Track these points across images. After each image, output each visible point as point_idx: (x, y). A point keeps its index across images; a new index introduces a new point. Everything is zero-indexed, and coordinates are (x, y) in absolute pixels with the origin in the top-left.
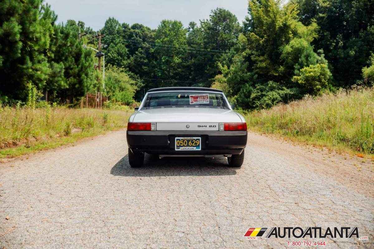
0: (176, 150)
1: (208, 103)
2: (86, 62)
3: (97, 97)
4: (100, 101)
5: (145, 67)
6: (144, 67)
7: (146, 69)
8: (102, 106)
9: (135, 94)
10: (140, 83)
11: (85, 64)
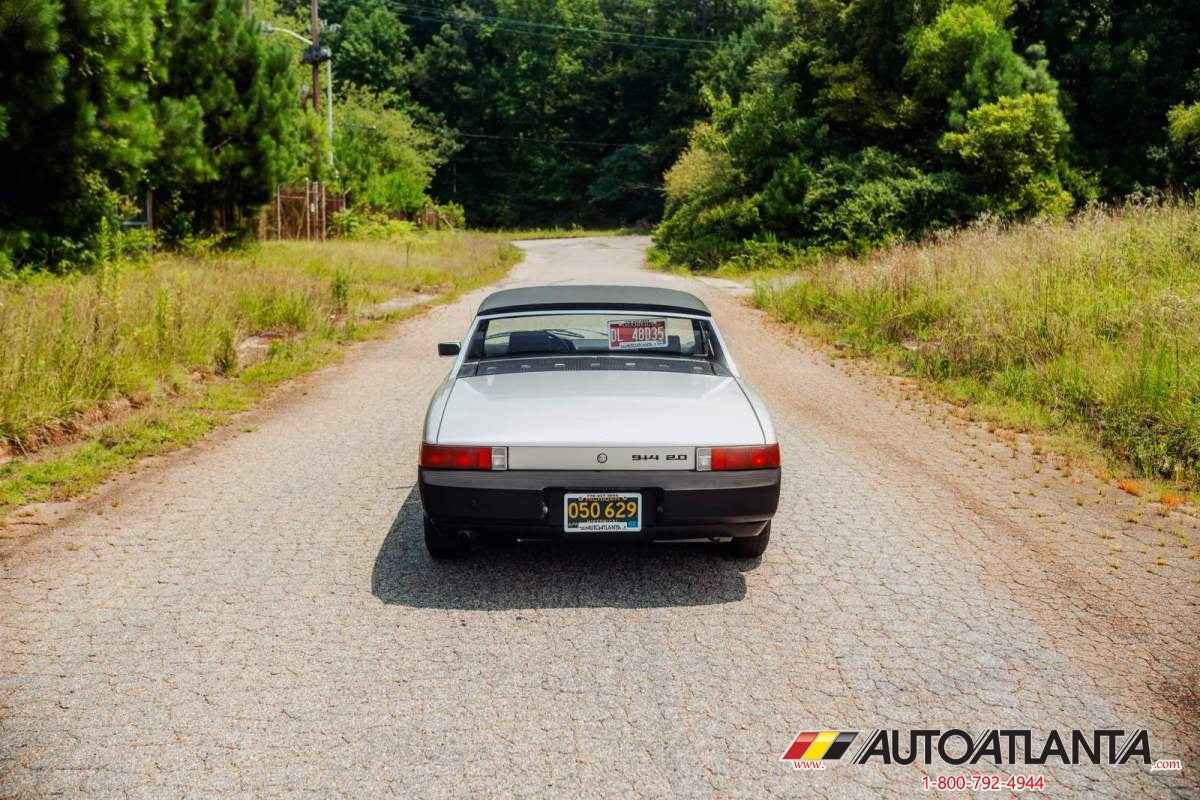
0: (567, 529)
1: (666, 345)
2: (272, 94)
3: (312, 200)
4: (320, 210)
5: (464, 88)
6: (460, 88)
7: (466, 94)
8: (327, 227)
9: (431, 179)
10: (449, 139)
11: (268, 101)
